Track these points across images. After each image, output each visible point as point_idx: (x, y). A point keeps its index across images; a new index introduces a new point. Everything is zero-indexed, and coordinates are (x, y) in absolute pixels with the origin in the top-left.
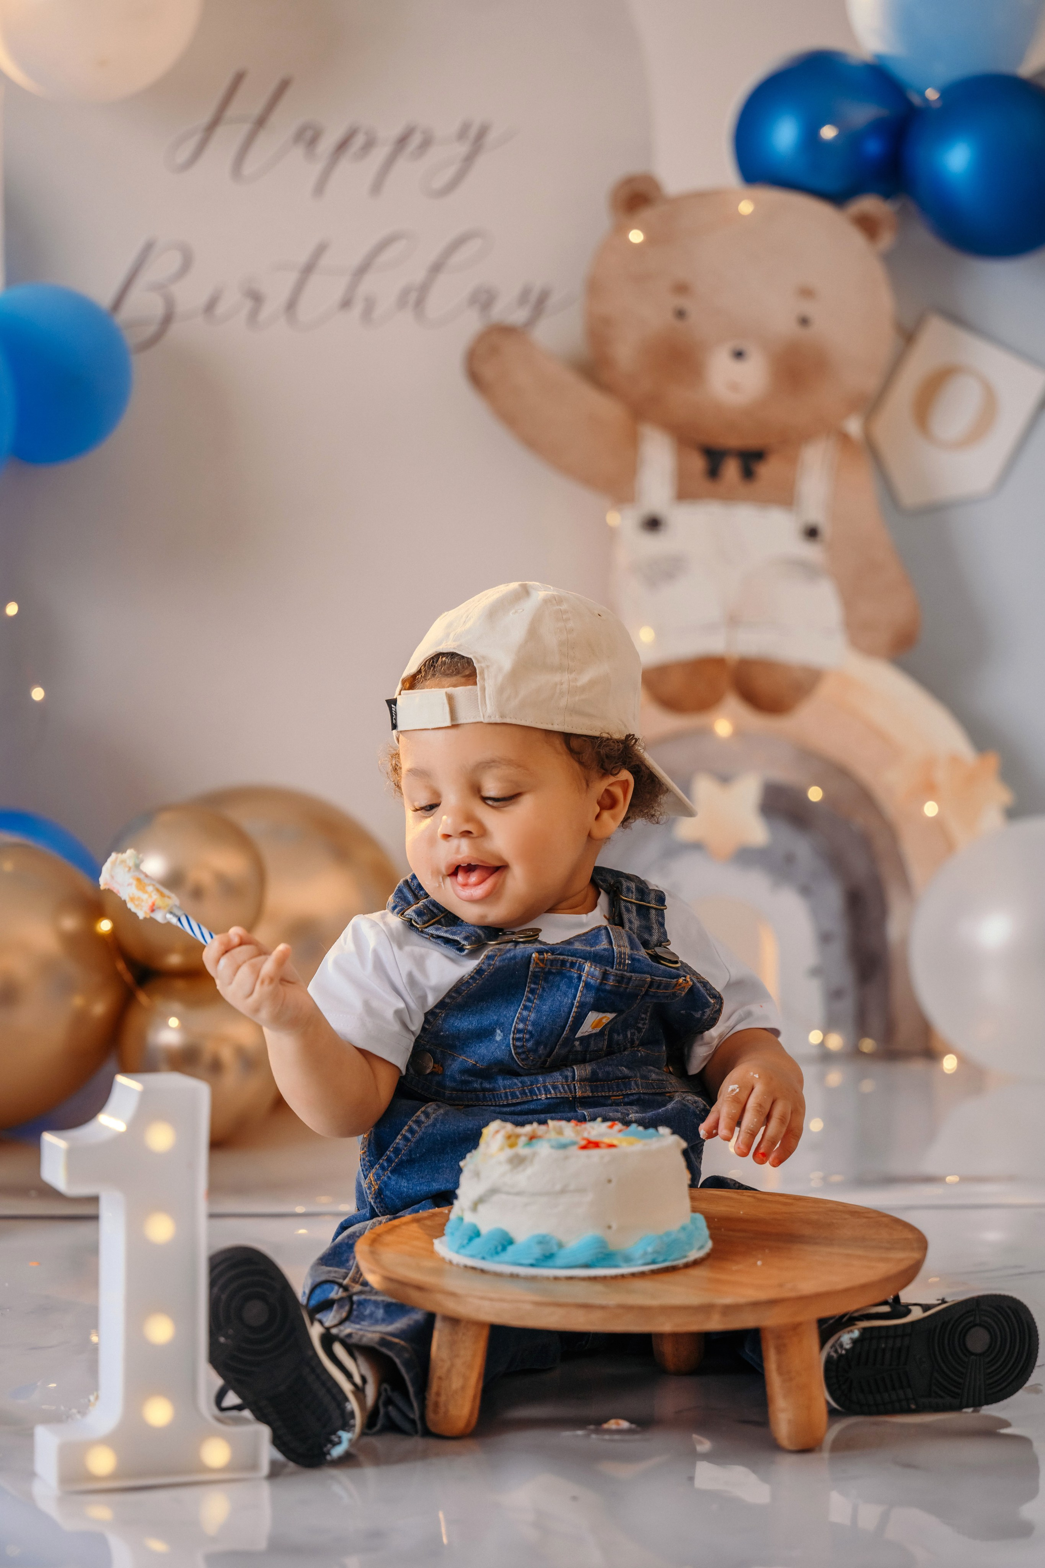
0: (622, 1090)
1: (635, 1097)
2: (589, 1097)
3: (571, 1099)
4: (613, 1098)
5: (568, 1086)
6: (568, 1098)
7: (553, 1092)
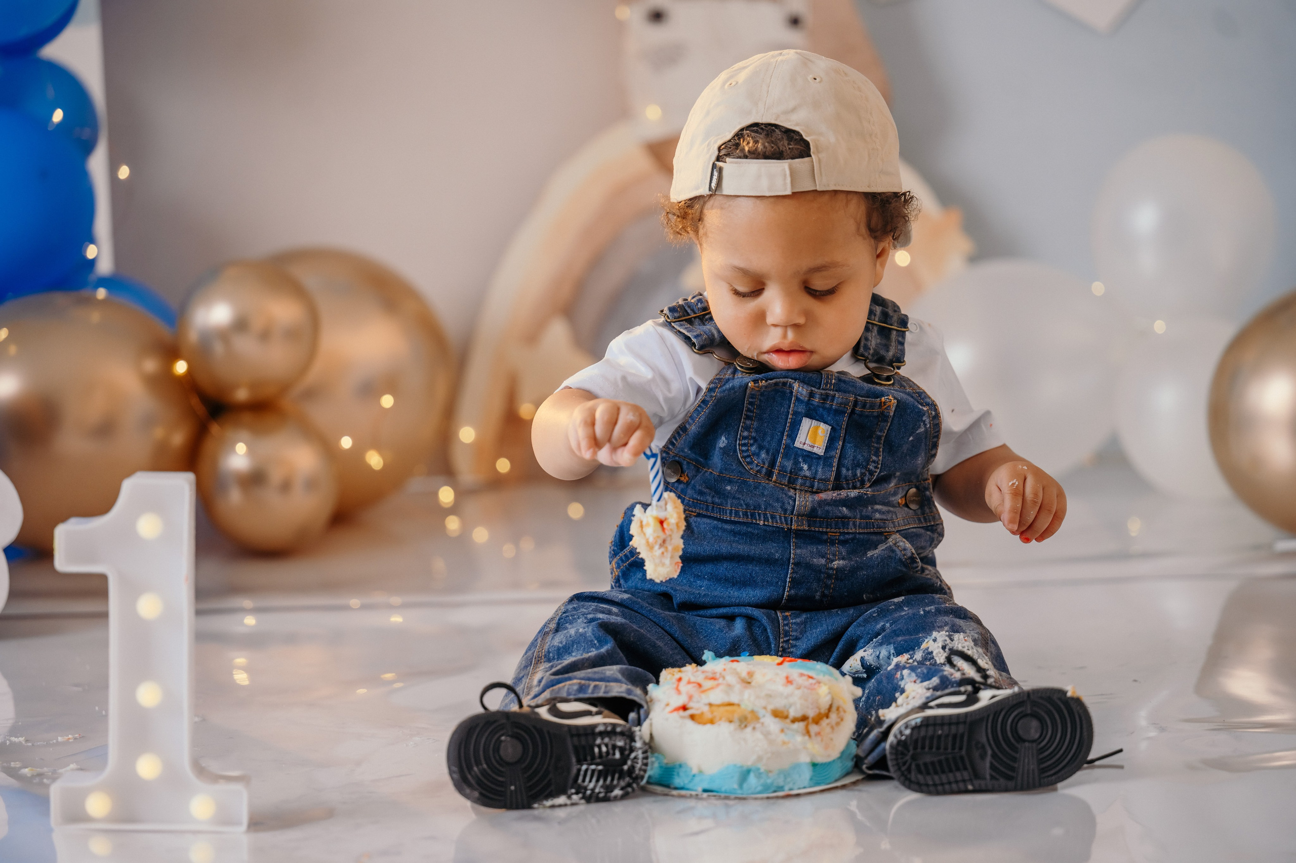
0: (840, 529)
1: (851, 536)
2: (804, 530)
3: (786, 529)
4: (830, 534)
5: (785, 517)
6: (783, 528)
7: (770, 520)
